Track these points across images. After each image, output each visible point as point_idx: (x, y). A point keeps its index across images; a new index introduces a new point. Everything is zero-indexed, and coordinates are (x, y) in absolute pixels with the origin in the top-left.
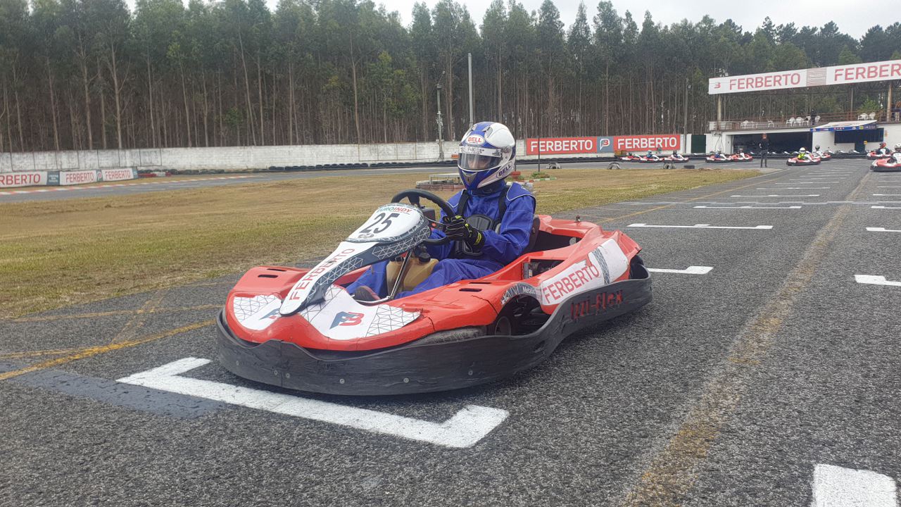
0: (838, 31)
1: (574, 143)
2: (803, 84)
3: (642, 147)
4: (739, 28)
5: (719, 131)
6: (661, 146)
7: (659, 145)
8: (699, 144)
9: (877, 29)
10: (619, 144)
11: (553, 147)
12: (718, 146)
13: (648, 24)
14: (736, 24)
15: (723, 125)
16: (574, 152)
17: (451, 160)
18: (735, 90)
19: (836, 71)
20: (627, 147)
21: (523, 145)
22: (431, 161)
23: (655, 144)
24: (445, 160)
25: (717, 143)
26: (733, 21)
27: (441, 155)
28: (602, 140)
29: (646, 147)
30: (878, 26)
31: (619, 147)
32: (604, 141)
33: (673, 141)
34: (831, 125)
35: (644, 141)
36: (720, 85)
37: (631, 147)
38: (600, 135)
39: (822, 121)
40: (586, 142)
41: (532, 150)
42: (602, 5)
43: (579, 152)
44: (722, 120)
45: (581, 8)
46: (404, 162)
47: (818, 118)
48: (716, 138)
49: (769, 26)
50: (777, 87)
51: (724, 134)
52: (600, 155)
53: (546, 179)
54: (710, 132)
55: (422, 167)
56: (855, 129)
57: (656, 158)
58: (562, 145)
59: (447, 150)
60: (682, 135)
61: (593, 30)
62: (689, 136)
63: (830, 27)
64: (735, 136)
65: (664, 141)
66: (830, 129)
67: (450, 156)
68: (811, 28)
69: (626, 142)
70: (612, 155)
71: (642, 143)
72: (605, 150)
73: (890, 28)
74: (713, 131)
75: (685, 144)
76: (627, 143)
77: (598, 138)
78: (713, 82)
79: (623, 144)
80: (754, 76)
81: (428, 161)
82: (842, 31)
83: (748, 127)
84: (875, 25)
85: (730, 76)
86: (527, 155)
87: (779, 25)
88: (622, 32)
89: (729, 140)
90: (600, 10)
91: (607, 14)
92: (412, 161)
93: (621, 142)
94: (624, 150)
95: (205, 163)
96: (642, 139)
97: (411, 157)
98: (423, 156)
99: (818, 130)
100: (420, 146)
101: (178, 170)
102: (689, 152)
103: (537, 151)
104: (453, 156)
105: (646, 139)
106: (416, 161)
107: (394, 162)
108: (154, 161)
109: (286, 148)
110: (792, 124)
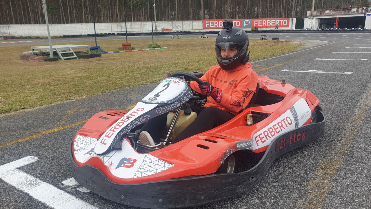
3: (268, 25)
5: (312, 16)
6: (279, 25)
7: (277, 24)
8: (300, 23)
10: (255, 23)
11: (218, 25)
12: (310, 25)
15: (315, 13)
17: (161, 31)
20: (259, 25)
21: (201, 23)
23: (275, 24)
24: (158, 31)
25: (310, 23)
27: (156, 28)
28: (245, 21)
29: (270, 25)
31: (255, 25)
32: (247, 22)
33: (285, 22)
35: (269, 22)
37: (261, 25)
38: (244, 18)
40: (237, 22)
41: (206, 26)
44: (315, 9)
46: (135, 32)
48: (310, 20)
51: (315, 18)
54: (306, 17)
55: (144, 35)
59: (159, 26)
60: (291, 19)
62: (295, 19)
64: (321, 19)
65: (280, 22)
69: (258, 22)
70: (250, 29)
71: (268, 23)
72: (247, 27)
74: (309, 16)
75: (292, 23)
77: (243, 20)
81: (148, 32)
83: (329, 14)
86: (204, 29)
89: (317, 21)
92: (140, 32)
93: (256, 22)
94: (257, 26)
95: (32, 33)
96: (268, 21)
97: (139, 30)
98: (146, 29)
99: (369, 15)
100: (144, 23)
101: (16, 36)
102: (294, 28)
103: (209, 27)
104: (162, 29)
105: (270, 21)
106: (142, 32)
107: (130, 32)
108: (5, 31)
109: (73, 25)
110: (354, 12)
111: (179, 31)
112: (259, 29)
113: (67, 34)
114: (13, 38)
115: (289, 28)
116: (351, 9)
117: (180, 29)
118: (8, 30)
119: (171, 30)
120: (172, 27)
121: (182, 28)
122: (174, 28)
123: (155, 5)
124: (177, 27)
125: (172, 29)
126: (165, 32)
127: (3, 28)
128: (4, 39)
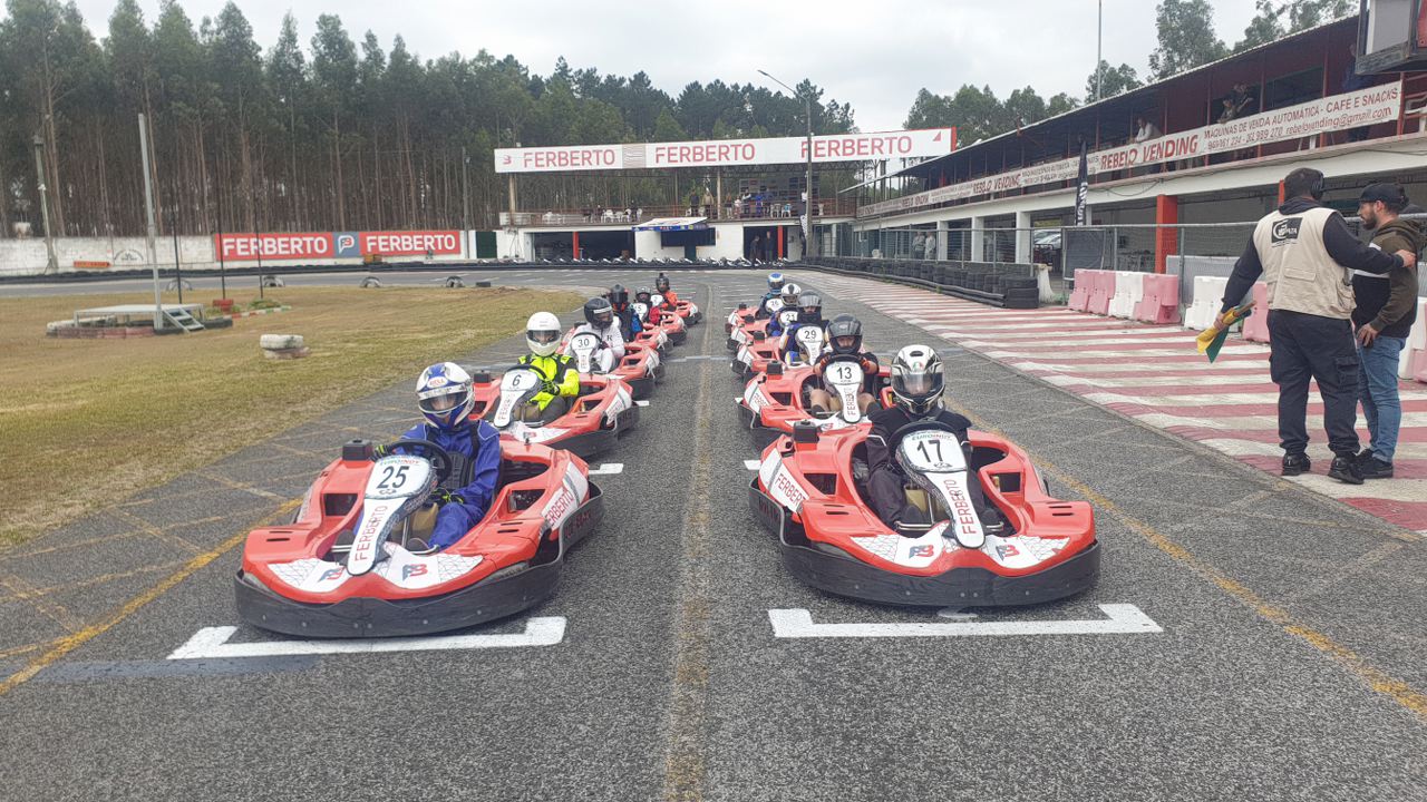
0: (651, 85)
1: (296, 243)
2: (618, 165)
3: (405, 249)
4: (524, 69)
5: (513, 226)
6: (433, 248)
7: (429, 247)
8: (487, 245)
9: (696, 85)
10: (369, 245)
12: (513, 250)
13: (399, 55)
14: (520, 63)
15: (519, 217)
16: (297, 256)
17: (73, 270)
18: (532, 168)
19: (657, 149)
20: (381, 249)
21: (210, 245)
22: (31, 273)
23: (423, 245)
24: (60, 271)
25: (513, 244)
26: (515, 58)
27: (53, 262)
28: (342, 237)
29: (410, 249)
30: (697, 83)
31: (369, 249)
32: (345, 239)
33: (449, 240)
34: (656, 222)
35: (406, 240)
36: (511, 160)
37: (387, 250)
38: (337, 230)
39: (647, 216)
40: (317, 241)
41: (226, 253)
42: (324, 21)
43: (306, 256)
44: (519, 209)
45: (288, 22)
47: (640, 212)
48: (510, 237)
49: (564, 70)
50: (587, 167)
51: (521, 232)
52: (340, 262)
53: (275, 309)
54: (500, 228)
56: (683, 228)
58: (277, 245)
59: (64, 252)
60: (462, 233)
61: (309, 58)
62: (473, 234)
63: (640, 78)
64: (536, 235)
65: (436, 239)
66: (656, 229)
67: (70, 263)
68: (617, 78)
69: (380, 242)
70: (359, 261)
71: (404, 243)
72: (347, 254)
73: (710, 86)
74: (505, 226)
75: (467, 245)
76: (381, 244)
77: (335, 234)
78: (500, 155)
79: (374, 244)
80: (556, 150)
81: (24, 273)
82: (656, 85)
83: (553, 222)
84: (693, 81)
85: (524, 146)
86: (217, 261)
87: (577, 69)
88: (357, 66)
89: (529, 239)
90: (320, 28)
91: (331, 34)
93: (371, 241)
94: (376, 254)
96: (404, 237)
98: (14, 263)
99: (641, 229)
102: (473, 257)
103: (234, 256)
104: (76, 264)
110: (609, 219)
111: (140, 269)
112: (384, 260)
115: (461, 258)
116: (600, 213)
117: (139, 262)
119: (108, 264)
120: (110, 255)
121: (145, 258)
122: (119, 259)
123: (43, 187)
124: (128, 256)
125: (110, 261)
126: (89, 271)
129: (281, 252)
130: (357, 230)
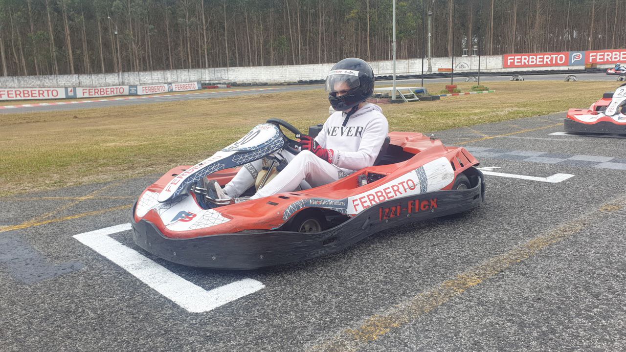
1: (547, 58)
3: (614, 60)
10: (591, 58)
11: (528, 62)
16: (547, 65)
17: (437, 72)
20: (598, 60)
21: (501, 60)
22: (420, 74)
24: (433, 73)
27: (430, 68)
28: (574, 54)
31: (591, 61)
32: (576, 55)
35: (616, 55)
37: (602, 60)
38: (572, 50)
40: (559, 57)
41: (509, 64)
43: (552, 65)
52: (571, 68)
53: (484, 92)
57: (624, 70)
59: (435, 64)
67: (437, 69)
69: (598, 57)
70: (582, 68)
71: (614, 56)
72: (576, 64)
77: (570, 53)
79: (595, 57)
81: (418, 74)
86: (504, 68)
92: (405, 75)
93: (593, 56)
94: (594, 63)
95: (256, 78)
96: (614, 53)
97: (405, 71)
98: (415, 70)
100: (413, 62)
101: (238, 83)
103: (512, 65)
104: (439, 69)
105: (618, 53)
106: (408, 74)
107: (391, 75)
108: (223, 77)
109: (311, 66)
111: (466, 72)
112: (598, 67)
113: (303, 79)
114: (234, 85)
117: (467, 68)
118: (227, 75)
119: (453, 70)
121: (470, 67)
122: (458, 67)
123: (430, 34)
124: (462, 66)
125: (454, 68)
126: (444, 73)
127: (220, 73)
128: (227, 87)
129: (538, 63)
130: (583, 50)
